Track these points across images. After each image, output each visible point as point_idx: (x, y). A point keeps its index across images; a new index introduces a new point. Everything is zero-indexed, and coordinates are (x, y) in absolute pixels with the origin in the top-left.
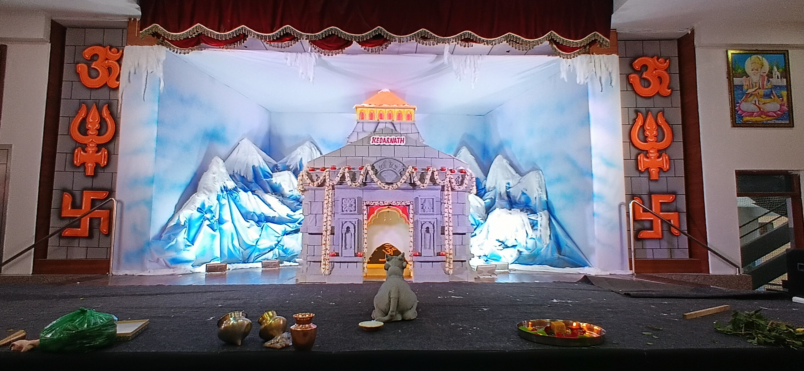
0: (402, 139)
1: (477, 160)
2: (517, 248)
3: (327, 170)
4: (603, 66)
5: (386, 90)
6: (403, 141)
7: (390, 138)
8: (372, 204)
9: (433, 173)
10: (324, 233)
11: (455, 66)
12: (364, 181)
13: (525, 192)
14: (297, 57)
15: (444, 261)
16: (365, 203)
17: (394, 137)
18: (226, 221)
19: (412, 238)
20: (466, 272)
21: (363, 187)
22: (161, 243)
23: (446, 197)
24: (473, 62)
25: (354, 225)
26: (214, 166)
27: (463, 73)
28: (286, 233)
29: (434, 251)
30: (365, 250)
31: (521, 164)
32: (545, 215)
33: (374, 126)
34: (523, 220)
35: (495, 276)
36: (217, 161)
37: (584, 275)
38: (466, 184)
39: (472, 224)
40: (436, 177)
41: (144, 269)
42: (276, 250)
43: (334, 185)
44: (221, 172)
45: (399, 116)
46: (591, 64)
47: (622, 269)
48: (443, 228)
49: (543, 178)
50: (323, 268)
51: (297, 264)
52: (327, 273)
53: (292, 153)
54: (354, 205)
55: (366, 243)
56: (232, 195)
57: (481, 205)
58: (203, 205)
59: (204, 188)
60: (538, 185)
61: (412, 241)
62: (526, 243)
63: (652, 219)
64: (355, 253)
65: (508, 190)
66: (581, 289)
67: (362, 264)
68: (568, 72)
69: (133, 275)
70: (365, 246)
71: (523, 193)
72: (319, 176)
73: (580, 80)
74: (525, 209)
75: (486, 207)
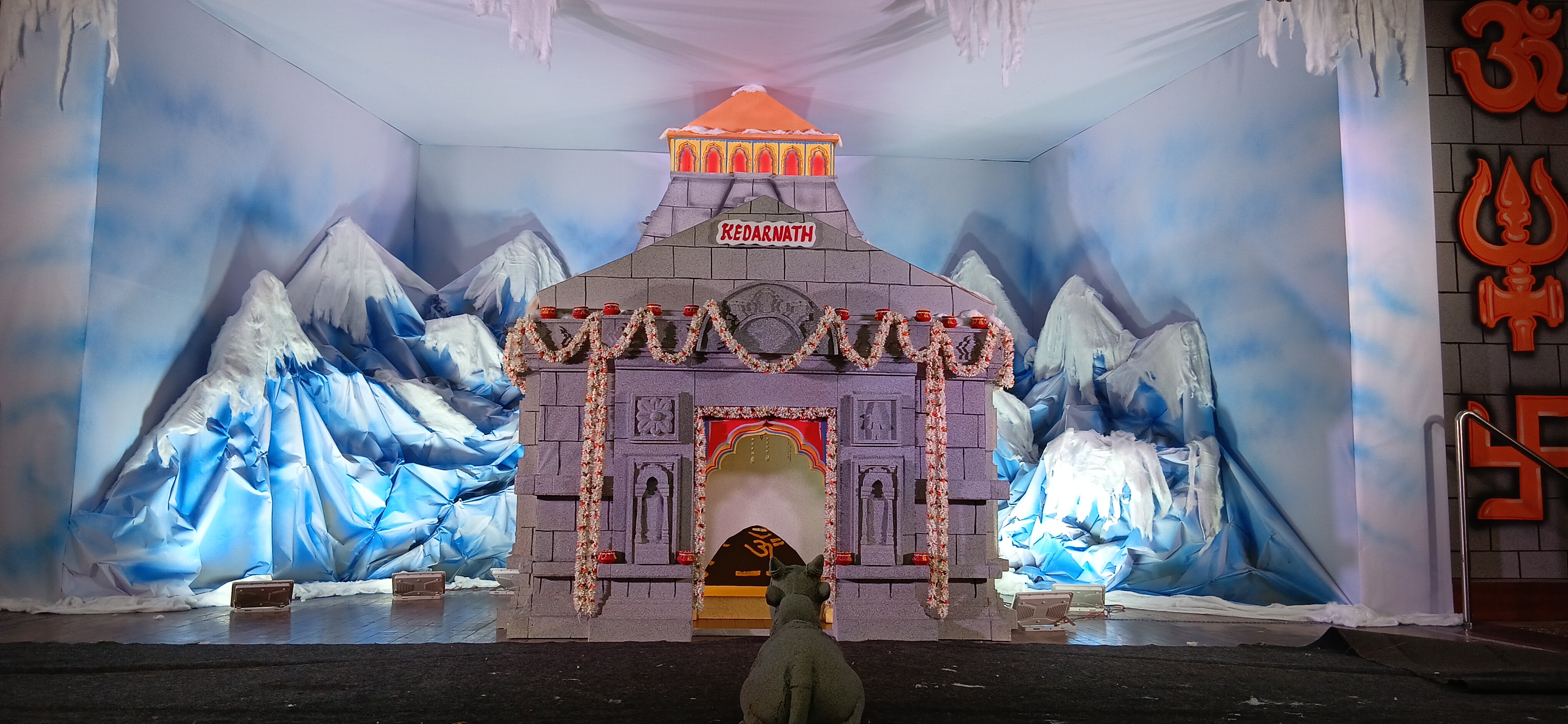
0: (808, 231)
1: (1009, 289)
2: (1130, 544)
3: (595, 314)
4: (1380, 23)
5: (755, 87)
6: (810, 235)
7: (772, 225)
8: (721, 415)
9: (894, 327)
10: (583, 496)
11: (955, 22)
12: (698, 349)
13: (1150, 382)
15: (925, 581)
16: (700, 411)
17: (785, 224)
18: (293, 459)
19: (833, 512)
20: (986, 611)
21: (695, 366)
22: (101, 521)
23: (932, 396)
25: (668, 472)
26: (256, 300)
27: (979, 39)
28: (464, 495)
29: (895, 551)
30: (700, 546)
31: (1137, 301)
32: (1210, 451)
33: (719, 189)
34: (1144, 465)
35: (1067, 626)
36: (265, 284)
37: (1327, 628)
38: (987, 359)
39: (1000, 476)
40: (903, 339)
41: (54, 593)
42: (434, 545)
43: (614, 358)
44: (279, 317)
45: (792, 161)
46: (1347, 16)
47: (1433, 610)
48: (921, 485)
49: (1202, 344)
50: (580, 598)
51: (495, 584)
52: (590, 609)
53: (482, 264)
54: (669, 416)
55: (701, 526)
56: (308, 383)
57: (1022, 420)
58: (226, 412)
59: (228, 362)
60: (1188, 363)
61: (833, 520)
62: (1155, 530)
63: (1517, 464)
64: (670, 554)
65: (1100, 378)
66: (1323, 669)
67: (690, 585)
68: (1281, 40)
69: (24, 612)
70: (699, 532)
71: (1144, 387)
72: (570, 331)
73: (1315, 61)
74: (1150, 431)
75: (1033, 423)
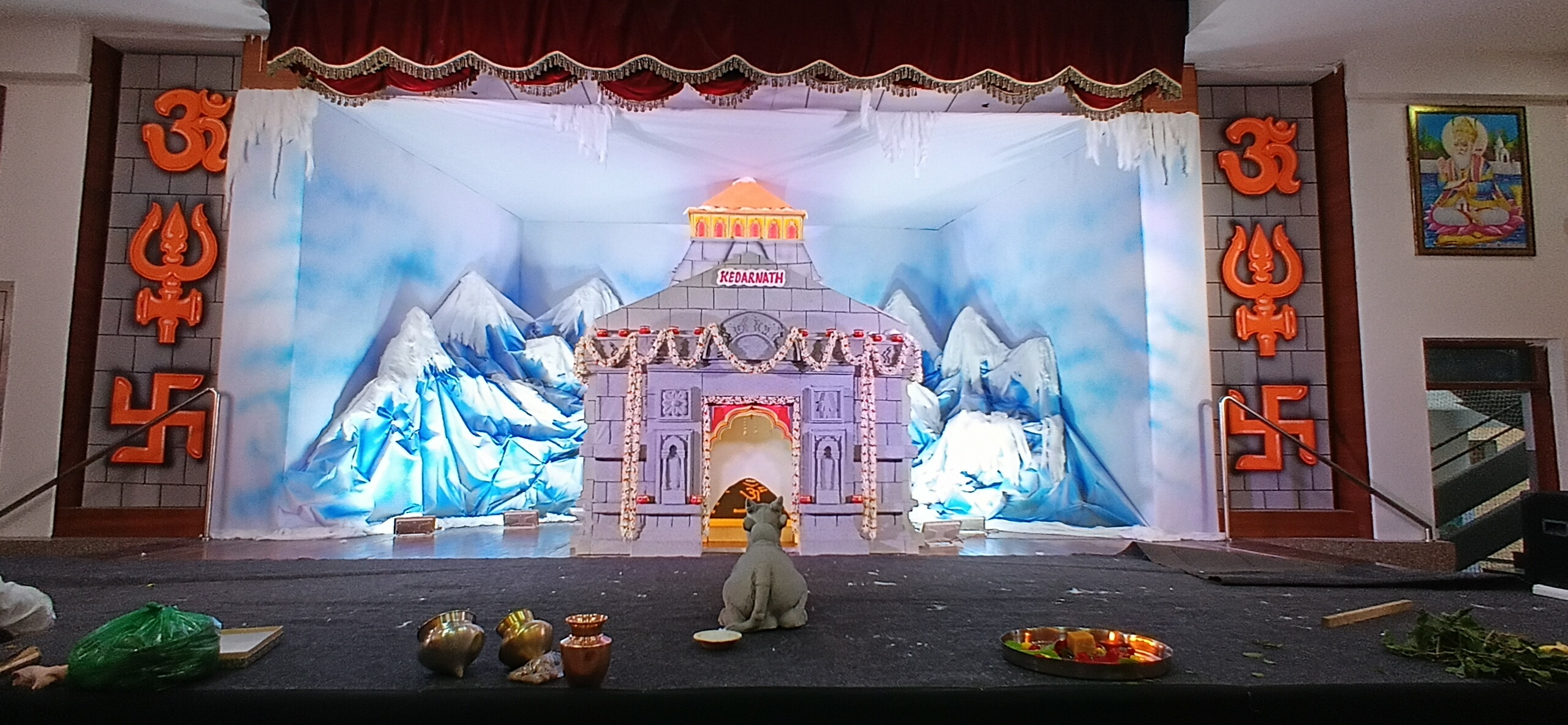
0: (780, 276)
1: (924, 316)
2: (1002, 488)
3: (633, 334)
4: (1169, 135)
5: (748, 179)
6: (781, 279)
7: (755, 272)
8: (720, 402)
9: (838, 341)
10: (626, 458)
11: (882, 135)
12: (704, 357)
13: (1017, 379)
14: (575, 114)
15: (861, 514)
16: (706, 400)
17: (764, 271)
18: (435, 434)
19: (797, 468)
20: (902, 534)
21: (702, 369)
22: (304, 477)
23: (865, 388)
24: (916, 127)
25: (684, 442)
26: (410, 327)
27: (899, 146)
28: (552, 458)
29: (840, 493)
30: (707, 492)
31: (1010, 324)
32: (1057, 425)
33: (724, 248)
34: (1013, 434)
35: (958, 544)
36: (418, 318)
37: (1131, 541)
38: (902, 363)
39: (914, 442)
40: (844, 350)
41: (272, 527)
42: (532, 492)
43: (647, 364)
44: (426, 338)
45: (774, 230)
46: (1146, 131)
47: (1205, 530)
48: (858, 449)
49: (1052, 352)
50: (625, 527)
51: (574, 518)
52: (631, 535)
53: (565, 302)
54: (685, 403)
55: (707, 478)
56: (446, 383)
57: (933, 404)
58: (390, 402)
59: (391, 369)
60: (1043, 366)
61: (798, 474)
62: (1020, 478)
63: (1263, 432)
64: (686, 498)
65: (984, 376)
66: (1125, 570)
67: (700, 518)
68: (1102, 147)
69: (251, 539)
70: (706, 483)
71: (1014, 382)
72: (616, 346)
73: (1125, 162)
74: (1017, 412)
75: (941, 408)
